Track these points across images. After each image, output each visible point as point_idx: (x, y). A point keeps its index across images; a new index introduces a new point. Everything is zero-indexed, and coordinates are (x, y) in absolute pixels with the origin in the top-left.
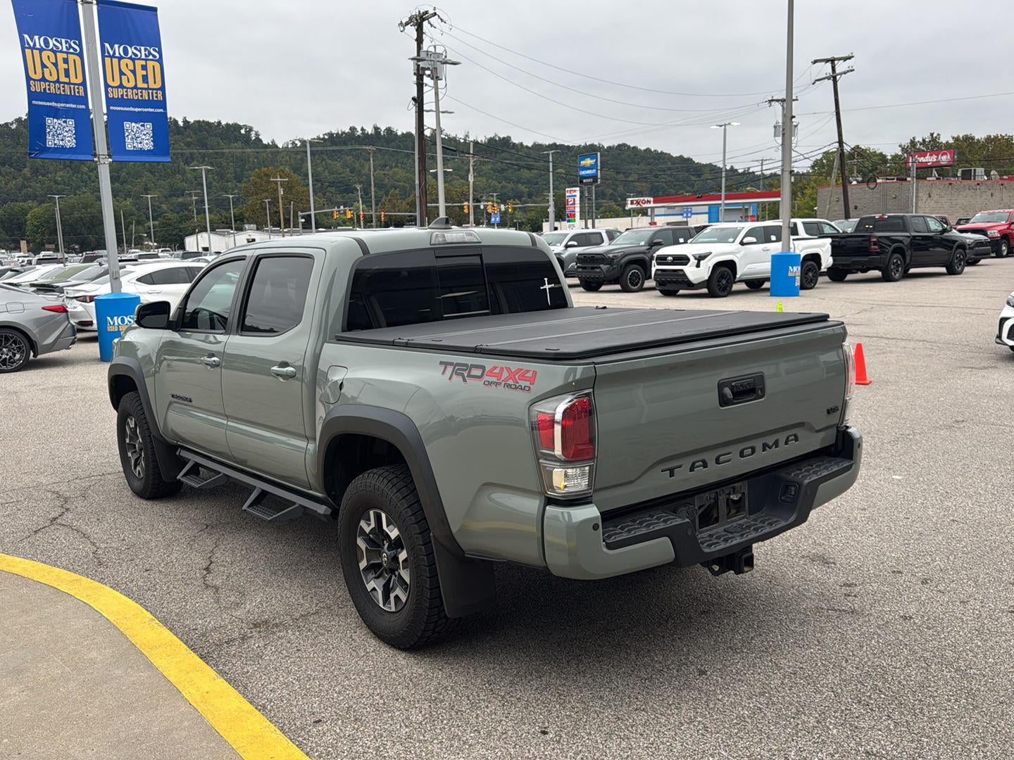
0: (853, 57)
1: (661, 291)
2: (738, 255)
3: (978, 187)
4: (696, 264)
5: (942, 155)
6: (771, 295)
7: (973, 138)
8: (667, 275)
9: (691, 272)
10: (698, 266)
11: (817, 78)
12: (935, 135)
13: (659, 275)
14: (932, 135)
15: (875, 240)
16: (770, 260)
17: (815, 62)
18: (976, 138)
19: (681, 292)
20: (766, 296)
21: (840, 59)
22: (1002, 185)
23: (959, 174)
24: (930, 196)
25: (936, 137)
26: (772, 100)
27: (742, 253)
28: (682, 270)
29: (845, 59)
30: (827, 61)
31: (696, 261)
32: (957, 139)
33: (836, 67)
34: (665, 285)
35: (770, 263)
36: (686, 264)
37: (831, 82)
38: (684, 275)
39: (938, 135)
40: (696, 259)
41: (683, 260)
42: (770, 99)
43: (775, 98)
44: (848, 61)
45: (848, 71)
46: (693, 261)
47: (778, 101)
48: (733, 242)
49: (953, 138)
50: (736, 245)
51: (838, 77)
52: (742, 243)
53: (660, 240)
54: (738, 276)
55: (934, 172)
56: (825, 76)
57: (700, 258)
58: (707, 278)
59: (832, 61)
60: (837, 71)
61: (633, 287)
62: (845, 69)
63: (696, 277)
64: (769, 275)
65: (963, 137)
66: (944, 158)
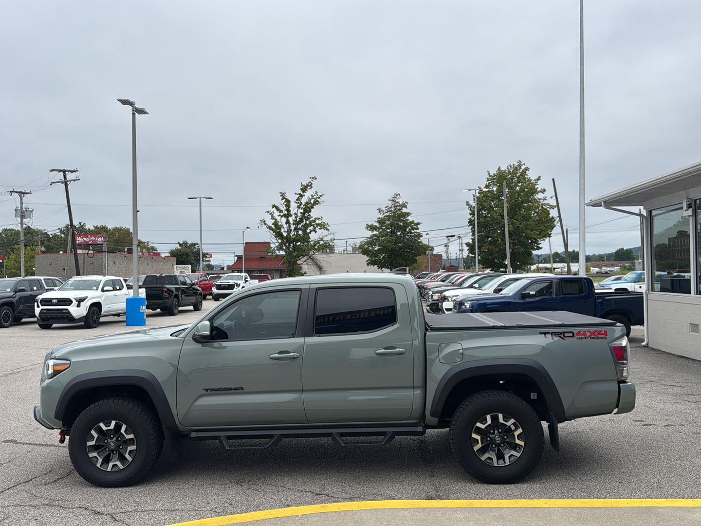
0: (78, 171)
1: (39, 325)
2: (102, 298)
3: (140, 259)
4: (76, 305)
5: (98, 238)
6: (127, 325)
7: (106, 228)
8: (50, 313)
9: (73, 310)
10: (79, 306)
11: (53, 181)
12: (82, 224)
13: (44, 313)
14: (80, 223)
15: (166, 290)
16: (125, 301)
17: (53, 170)
18: (109, 228)
19: (54, 325)
20: (123, 326)
21: (69, 171)
22: (153, 258)
23: (126, 250)
24: (114, 263)
25: (83, 225)
26: (13, 192)
27: (104, 297)
28: (67, 309)
29: (72, 172)
30: (60, 171)
31: (77, 303)
32: (96, 227)
33: (67, 176)
34: (48, 321)
35: (125, 303)
36: (69, 305)
37: (63, 185)
38: (69, 313)
39: (84, 224)
40: (77, 301)
41: (68, 302)
42: (12, 190)
43: (15, 190)
44: (74, 173)
45: (76, 180)
46: (75, 303)
47: (17, 192)
48: (97, 289)
49: (94, 227)
50: (99, 292)
51: (68, 183)
52: (103, 291)
53: (24, 288)
54: (102, 313)
55: (91, 248)
56: (59, 180)
57: (80, 301)
58: (85, 315)
59: (64, 171)
60: (68, 179)
61: (5, 324)
62: (74, 178)
63: (77, 315)
64: (125, 311)
65: (100, 227)
66: (100, 239)
